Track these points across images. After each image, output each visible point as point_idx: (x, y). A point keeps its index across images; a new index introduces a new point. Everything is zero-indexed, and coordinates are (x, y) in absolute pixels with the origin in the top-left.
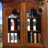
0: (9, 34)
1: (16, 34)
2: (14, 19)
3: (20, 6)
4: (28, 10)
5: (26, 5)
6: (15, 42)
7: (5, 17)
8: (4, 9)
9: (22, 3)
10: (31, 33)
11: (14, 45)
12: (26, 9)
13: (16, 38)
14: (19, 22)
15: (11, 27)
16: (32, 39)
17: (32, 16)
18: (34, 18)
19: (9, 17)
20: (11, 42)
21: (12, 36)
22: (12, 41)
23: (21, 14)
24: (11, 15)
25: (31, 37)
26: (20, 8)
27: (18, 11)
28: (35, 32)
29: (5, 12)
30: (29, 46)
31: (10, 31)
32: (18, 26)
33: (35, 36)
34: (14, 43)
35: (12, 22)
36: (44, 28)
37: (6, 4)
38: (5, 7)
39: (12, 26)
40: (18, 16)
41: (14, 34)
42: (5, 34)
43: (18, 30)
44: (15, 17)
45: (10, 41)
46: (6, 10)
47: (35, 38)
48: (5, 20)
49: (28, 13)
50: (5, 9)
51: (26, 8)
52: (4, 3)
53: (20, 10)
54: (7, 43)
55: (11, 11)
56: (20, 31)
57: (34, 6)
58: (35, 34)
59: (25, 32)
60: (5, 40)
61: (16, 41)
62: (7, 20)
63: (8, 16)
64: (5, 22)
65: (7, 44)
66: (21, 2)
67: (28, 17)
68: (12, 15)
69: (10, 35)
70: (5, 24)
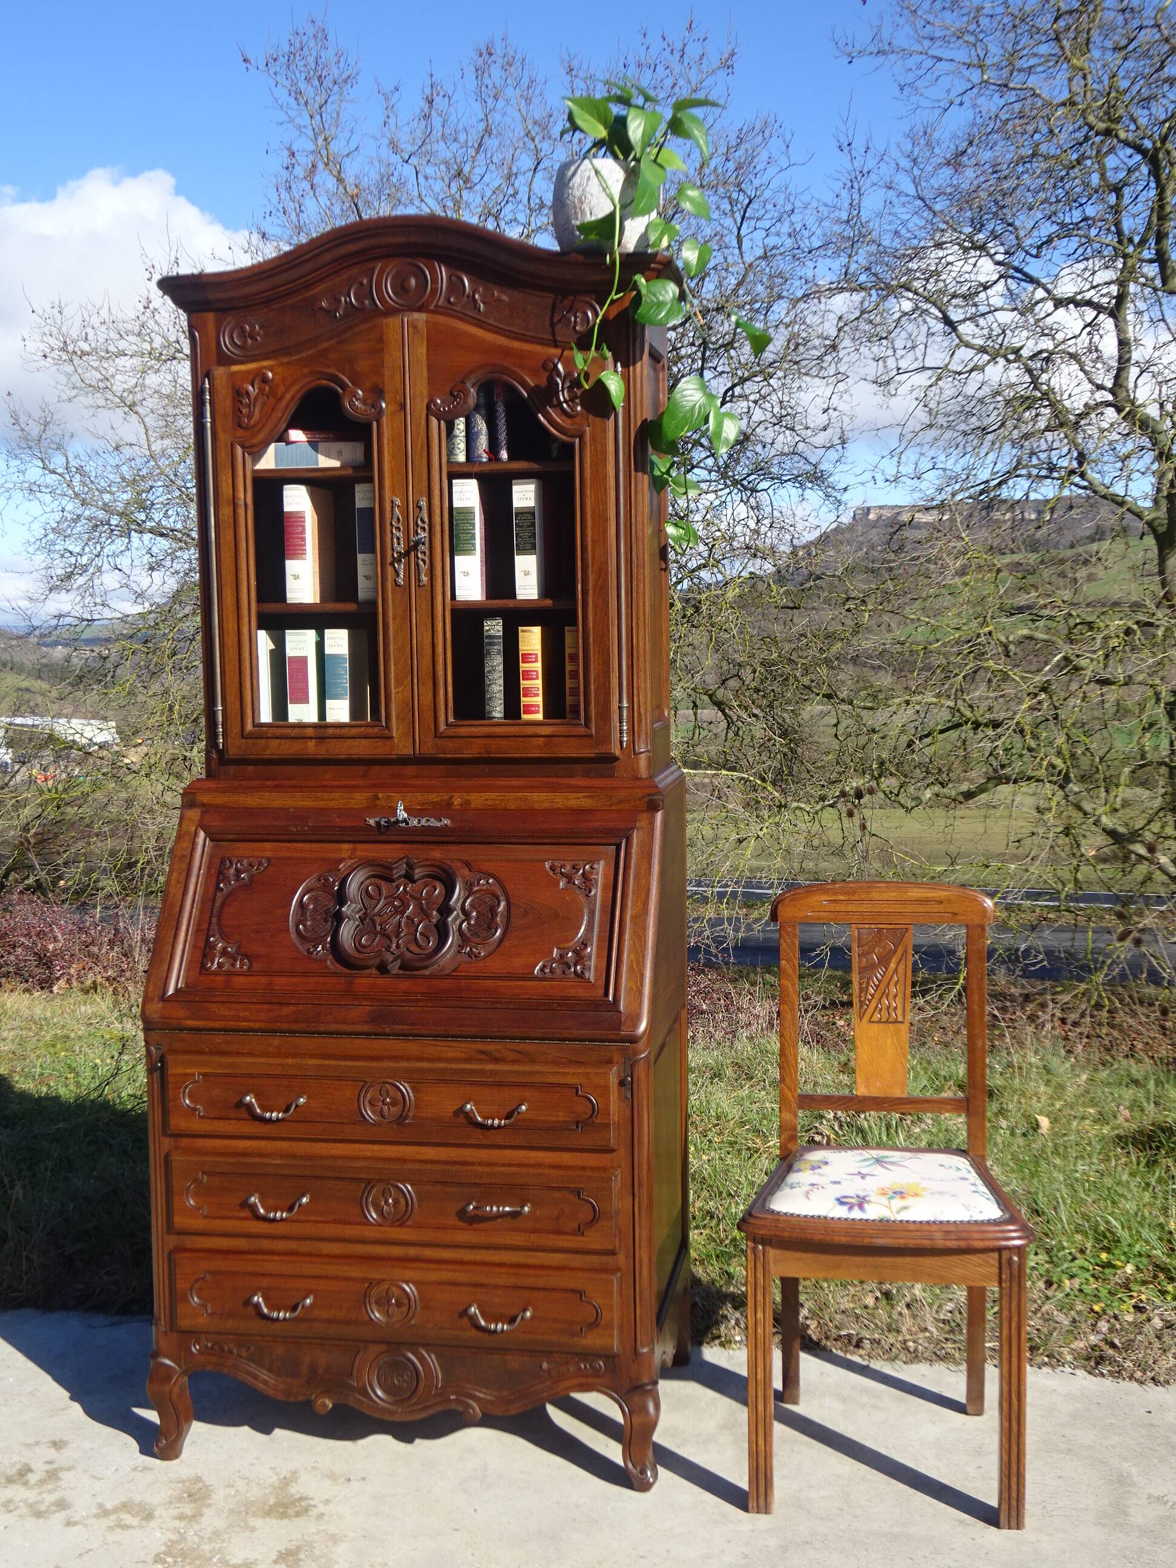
0: (264, 642)
1: (338, 641)
2: (314, 481)
3: (378, 348)
4: (456, 393)
5: (436, 341)
6: (330, 718)
7: (223, 456)
8: (208, 375)
9: (392, 322)
10: (494, 627)
11: (320, 739)
12: (431, 381)
13: (343, 677)
14: (370, 511)
15: (292, 566)
16: (496, 687)
17: (504, 455)
18: (524, 476)
19: (268, 461)
20: (292, 718)
21: (303, 660)
22: (302, 713)
23: (387, 431)
24: (282, 438)
25: (495, 664)
26: (378, 370)
27: (356, 402)
28: (527, 615)
29: (226, 403)
30: (467, 754)
31: (271, 607)
32: (360, 557)
33: (527, 658)
34: (322, 729)
35: (298, 517)
36: (602, 573)
37: (230, 320)
38: (224, 360)
39: (298, 553)
40: (353, 451)
41: (320, 645)
42: (231, 639)
43: (362, 595)
44: (325, 462)
45: (280, 709)
46: (238, 394)
47: (528, 675)
48: (226, 490)
49: (460, 424)
50: (219, 372)
51: (430, 368)
52: (210, 317)
53: (377, 392)
54: (249, 727)
55: (291, 397)
56: (373, 603)
57: (507, 352)
58: (532, 639)
59: (425, 606)
60: (232, 698)
61: (339, 711)
62: (245, 495)
63: (257, 452)
64: (226, 511)
65: (252, 736)
66: (390, 312)
67: (461, 457)
68: (296, 435)
69: (278, 656)
70: (228, 536)
